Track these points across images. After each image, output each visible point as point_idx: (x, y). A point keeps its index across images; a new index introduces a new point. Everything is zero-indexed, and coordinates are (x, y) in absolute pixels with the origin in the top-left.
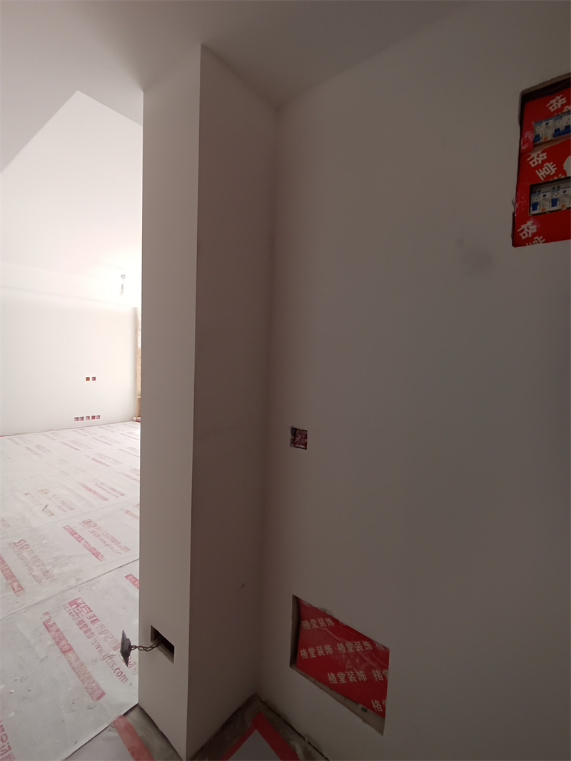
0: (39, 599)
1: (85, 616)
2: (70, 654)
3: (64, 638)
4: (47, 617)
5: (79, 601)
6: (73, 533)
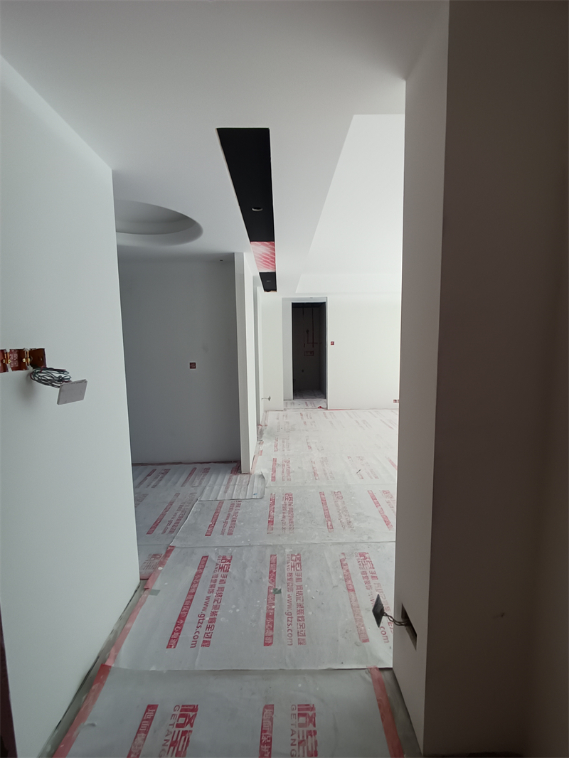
0: (341, 540)
1: (368, 569)
2: (352, 593)
3: (350, 579)
4: (343, 557)
5: (367, 555)
6: (374, 498)
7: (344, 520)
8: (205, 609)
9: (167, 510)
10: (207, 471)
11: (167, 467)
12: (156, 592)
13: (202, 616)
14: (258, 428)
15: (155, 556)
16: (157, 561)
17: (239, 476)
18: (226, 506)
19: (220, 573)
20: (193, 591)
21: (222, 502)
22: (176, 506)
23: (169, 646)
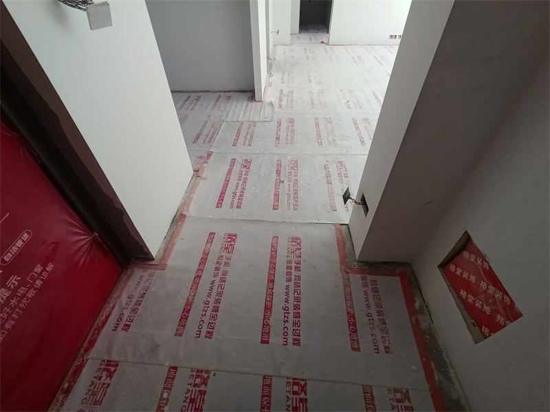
0: (327, 152)
1: (343, 172)
2: (330, 185)
3: (330, 177)
4: (327, 163)
5: (343, 163)
6: (355, 124)
7: (330, 139)
8: (236, 189)
9: (204, 127)
10: (229, 98)
11: (199, 94)
12: (205, 179)
13: (235, 193)
14: (268, 62)
15: (200, 157)
16: (202, 160)
17: (254, 103)
18: (245, 126)
19: (244, 170)
20: (228, 179)
21: (242, 123)
22: (209, 124)
23: (217, 207)
